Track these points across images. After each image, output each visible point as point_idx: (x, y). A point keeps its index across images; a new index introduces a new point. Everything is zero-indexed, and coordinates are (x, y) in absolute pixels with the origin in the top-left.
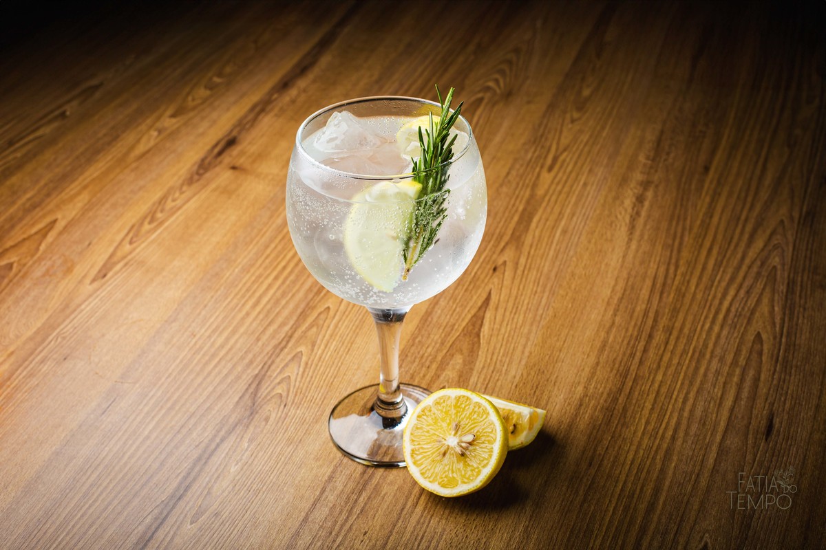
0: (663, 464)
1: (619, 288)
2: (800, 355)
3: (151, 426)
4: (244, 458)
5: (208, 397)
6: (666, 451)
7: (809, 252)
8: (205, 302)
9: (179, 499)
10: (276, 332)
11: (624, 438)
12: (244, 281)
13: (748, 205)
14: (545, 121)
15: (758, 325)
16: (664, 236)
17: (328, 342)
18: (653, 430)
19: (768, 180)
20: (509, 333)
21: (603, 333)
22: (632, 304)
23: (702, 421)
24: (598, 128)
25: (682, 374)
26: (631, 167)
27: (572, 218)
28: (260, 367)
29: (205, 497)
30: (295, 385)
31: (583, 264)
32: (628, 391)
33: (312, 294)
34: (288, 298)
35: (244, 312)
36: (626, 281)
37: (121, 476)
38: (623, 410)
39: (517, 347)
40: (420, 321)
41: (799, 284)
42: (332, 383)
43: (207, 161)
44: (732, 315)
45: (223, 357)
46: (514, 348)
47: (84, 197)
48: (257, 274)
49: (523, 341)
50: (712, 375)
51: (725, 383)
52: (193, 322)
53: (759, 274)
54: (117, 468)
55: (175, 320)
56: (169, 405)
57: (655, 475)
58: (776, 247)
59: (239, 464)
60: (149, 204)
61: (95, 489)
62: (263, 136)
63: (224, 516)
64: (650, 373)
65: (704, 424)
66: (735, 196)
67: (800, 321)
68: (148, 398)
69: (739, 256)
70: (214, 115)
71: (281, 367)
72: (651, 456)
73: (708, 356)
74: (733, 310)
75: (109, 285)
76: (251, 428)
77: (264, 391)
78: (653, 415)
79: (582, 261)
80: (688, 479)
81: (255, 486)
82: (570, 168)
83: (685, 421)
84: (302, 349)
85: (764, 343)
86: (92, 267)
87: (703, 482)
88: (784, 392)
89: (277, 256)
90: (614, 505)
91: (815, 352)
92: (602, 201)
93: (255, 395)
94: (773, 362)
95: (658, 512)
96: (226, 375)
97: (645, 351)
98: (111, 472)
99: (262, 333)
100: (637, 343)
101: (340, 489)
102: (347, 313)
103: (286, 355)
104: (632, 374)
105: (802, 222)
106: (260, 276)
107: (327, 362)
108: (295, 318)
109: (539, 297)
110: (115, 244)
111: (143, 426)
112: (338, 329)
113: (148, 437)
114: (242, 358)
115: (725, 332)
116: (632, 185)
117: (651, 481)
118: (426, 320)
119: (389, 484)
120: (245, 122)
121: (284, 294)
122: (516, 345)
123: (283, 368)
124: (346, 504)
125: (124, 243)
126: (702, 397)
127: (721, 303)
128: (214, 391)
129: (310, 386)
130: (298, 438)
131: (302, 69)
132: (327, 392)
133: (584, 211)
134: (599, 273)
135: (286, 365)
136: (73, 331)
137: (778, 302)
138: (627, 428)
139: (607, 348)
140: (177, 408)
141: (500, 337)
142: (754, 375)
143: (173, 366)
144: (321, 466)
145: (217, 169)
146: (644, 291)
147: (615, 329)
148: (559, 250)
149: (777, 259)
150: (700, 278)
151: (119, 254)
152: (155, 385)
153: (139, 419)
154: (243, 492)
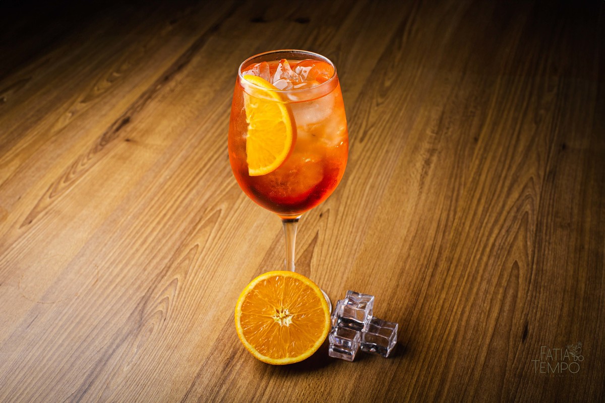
0: (447, 362)
1: (413, 229)
2: (547, 278)
3: (64, 337)
4: (134, 360)
5: (107, 314)
6: (449, 351)
7: (551, 201)
8: (106, 241)
9: (85, 392)
10: (158, 263)
11: (417, 342)
12: (135, 225)
13: (507, 166)
14: (357, 105)
15: (516, 256)
16: (445, 190)
17: (197, 271)
18: (439, 335)
19: (521, 148)
20: (332, 264)
21: (401, 263)
22: (422, 241)
23: (476, 328)
24: (397, 109)
25: (460, 293)
26: (421, 139)
27: (377, 177)
28: (146, 291)
29: (105, 390)
30: (172, 304)
31: (386, 211)
32: (420, 306)
33: (186, 235)
34: (167, 238)
35: (134, 249)
36: (417, 224)
37: (41, 374)
38: (417, 321)
39: (338, 274)
40: (266, 254)
41: (545, 225)
42: (200, 303)
43: (108, 135)
44: (496, 248)
45: (118, 283)
46: (335, 274)
47: (16, 163)
48: (144, 220)
49: (342, 269)
50: (482, 294)
51: (492, 300)
52: (96, 256)
53: (515, 217)
54: (38, 369)
55: (82, 255)
56: (77, 320)
57: (441, 370)
58: (527, 197)
59: (130, 365)
60: (65, 167)
61: (21, 385)
62: (149, 116)
64: (436, 293)
65: (477, 330)
66: (497, 160)
67: (546, 252)
68: (61, 315)
69: (501, 204)
70: (114, 101)
71: (162, 290)
72: (438, 356)
73: (479, 279)
74: (497, 244)
75: (34, 229)
76: (139, 337)
77: (149, 309)
78: (439, 325)
79: (386, 209)
80: (465, 372)
81: (142, 381)
82: (376, 139)
83: (462, 329)
84: (178, 276)
85: (520, 269)
86: (21, 215)
87: (477, 374)
88: (535, 306)
89: (160, 207)
90: (410, 393)
91: (558, 275)
92: (400, 164)
93: (142, 312)
94: (527, 283)
95: (444, 397)
96: (121, 297)
97: (433, 276)
98: (33, 372)
99: (147, 264)
100: (426, 270)
101: (206, 383)
102: (211, 249)
103: (166, 282)
104: (423, 294)
105: (546, 178)
106: (146, 222)
107: (196, 286)
108: (172, 253)
109: (353, 236)
110: (39, 198)
111: (58, 337)
112: (204, 262)
113: (61, 345)
114: (133, 284)
115: (491, 261)
116: (422, 152)
117: (438, 374)
118: (270, 254)
119: (243, 379)
120: (136, 106)
121: (164, 235)
122: (337, 272)
123: (163, 291)
124: (210, 395)
125: (45, 197)
126: (475, 310)
127: (488, 240)
128: (111, 309)
129: (183, 305)
130: (174, 345)
131: (179, 67)
132: (197, 310)
133: (386, 171)
134: (398, 217)
135: (166, 289)
136: (6, 264)
137: (530, 239)
138: (420, 334)
139: (404, 274)
140: (84, 322)
141: (325, 267)
142: (513, 293)
143: (81, 290)
144: (191, 366)
145: (116, 141)
146: (431, 231)
147: (410, 260)
148: (368, 202)
149: (529, 206)
150: (472, 221)
151: (42, 205)
152: (67, 305)
153: (55, 331)
154: (133, 386)
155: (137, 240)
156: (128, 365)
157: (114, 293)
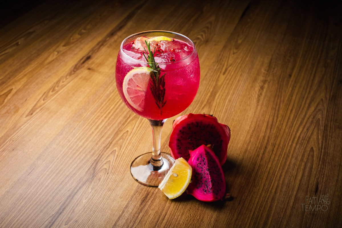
0: (271, 204)
1: (253, 126)
2: (330, 157)
3: (49, 181)
4: (89, 196)
5: (74, 169)
6: (272, 198)
7: (333, 113)
8: (75, 127)
9: (60, 214)
10: (105, 141)
11: (254, 192)
12: (92, 118)
13: (308, 92)
14: (222, 53)
15: (312, 144)
16: (272, 104)
17: (127, 146)
18: (267, 189)
19: (316, 81)
21: (246, 146)
22: (258, 133)
23: (288, 186)
24: (245, 57)
25: (279, 164)
26: (258, 74)
27: (233, 95)
28: (97, 156)
29: (72, 213)
30: (112, 165)
31: (237, 115)
33: (121, 125)
34: (110, 126)
35: (91, 132)
36: (255, 123)
37: (35, 202)
41: (329, 126)
42: (128, 164)
43: (78, 66)
44: (301, 139)
45: (81, 151)
47: (25, 79)
48: (97, 115)
50: (292, 165)
51: (298, 169)
52: (69, 135)
53: (312, 122)
54: (34, 199)
55: (61, 134)
56: (57, 172)
57: (267, 209)
58: (319, 110)
60: (52, 84)
61: (23, 208)
62: (102, 56)
63: (80, 222)
64: (266, 164)
65: (289, 187)
66: (302, 88)
67: (330, 143)
68: (48, 168)
69: (304, 113)
70: (82, 46)
71: (106, 156)
72: (266, 200)
73: (290, 157)
74: (301, 137)
75: (34, 118)
76: (93, 183)
77: (98, 167)
78: (267, 182)
79: (237, 114)
80: (281, 211)
81: (94, 209)
82: (232, 73)
83: (280, 185)
84: (116, 148)
85: (314, 152)
86: (27, 110)
87: (288, 213)
88: (323, 173)
89: (106, 108)
90: (249, 222)
91: (336, 156)
92: (246, 88)
93: (95, 169)
94: (318, 160)
95: (269, 225)
96: (83, 159)
97: (264, 154)
98: (31, 201)
100: (260, 150)
101: (131, 211)
102: (136, 133)
103: (109, 151)
104: (258, 164)
105: (330, 99)
106: (99, 116)
107: (126, 154)
108: (113, 135)
110: (37, 100)
111: (46, 181)
112: (131, 141)
113: (47, 186)
114: (90, 152)
115: (298, 147)
116: (259, 82)
117: (266, 211)
119: (152, 210)
120: (95, 49)
121: (109, 124)
123: (107, 157)
124: (133, 218)
125: (41, 100)
126: (288, 175)
127: (296, 134)
128: (77, 166)
129: (119, 165)
130: (113, 188)
131: (120, 28)
132: (126, 168)
133: (238, 92)
134: (244, 119)
135: (109, 156)
136: (17, 138)
137: (320, 134)
138: (256, 187)
140: (61, 173)
142: (310, 166)
143: (60, 155)
144: (122, 201)
145: (82, 69)
146: (263, 128)
147: (251, 144)
148: (227, 109)
149: (320, 116)
150: (287, 123)
151: (39, 105)
152: (52, 163)
153: (44, 178)
154: (88, 211)
155: (93, 127)
156: (85, 199)
157: (79, 157)
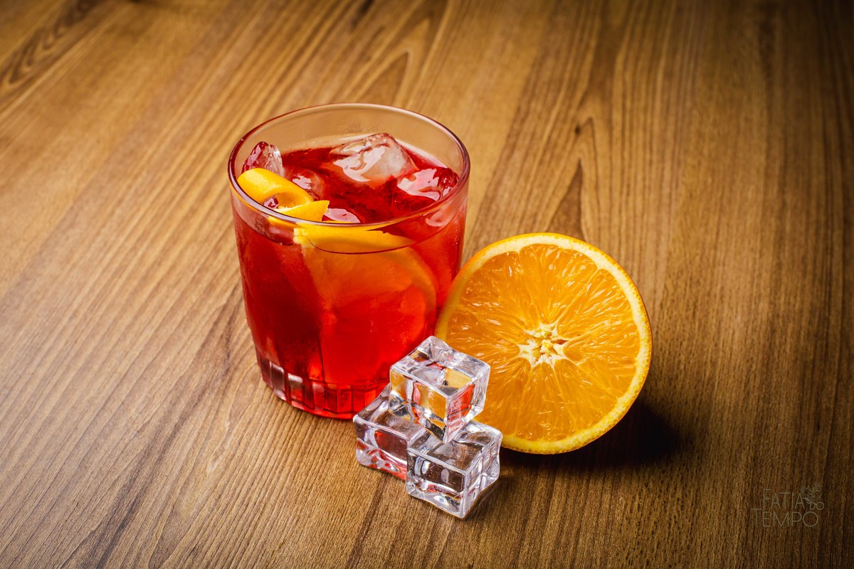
20: (627, 224)
32: (840, 306)
38: (841, 336)
39: (646, 245)
40: (480, 210)
46: (641, 247)
49: (652, 235)
59: (221, 458)
99: (221, 239)
109: (657, 169)
118: (489, 209)
122: (643, 241)
139: (787, 242)
141: (615, 231)
